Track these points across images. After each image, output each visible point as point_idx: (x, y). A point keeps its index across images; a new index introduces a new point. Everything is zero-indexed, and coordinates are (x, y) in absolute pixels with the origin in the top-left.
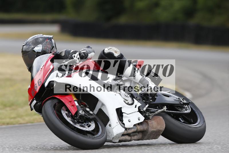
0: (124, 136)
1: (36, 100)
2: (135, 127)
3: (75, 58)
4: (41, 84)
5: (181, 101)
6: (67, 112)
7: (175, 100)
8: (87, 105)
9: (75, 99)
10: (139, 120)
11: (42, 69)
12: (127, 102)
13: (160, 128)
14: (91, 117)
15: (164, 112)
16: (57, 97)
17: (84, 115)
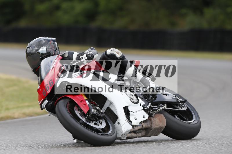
0: (131, 133)
1: (48, 100)
2: (140, 124)
3: (83, 60)
5: (178, 99)
6: (80, 112)
7: (173, 98)
8: (97, 104)
9: (86, 99)
10: (144, 118)
12: (132, 101)
13: (162, 125)
14: (102, 115)
15: (164, 109)
16: (69, 97)
17: (96, 114)
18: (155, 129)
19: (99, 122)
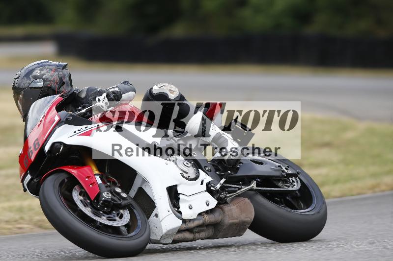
0: (181, 233)
1: (31, 175)
2: (200, 217)
4: (38, 148)
5: (283, 171)
6: (82, 198)
7: (273, 169)
8: (117, 182)
9: (96, 172)
10: (208, 205)
11: (41, 121)
12: (186, 175)
13: (246, 218)
14: (123, 203)
15: (251, 190)
16: (66, 169)
17: (110, 200)
18: (231, 225)
19: (118, 215)
